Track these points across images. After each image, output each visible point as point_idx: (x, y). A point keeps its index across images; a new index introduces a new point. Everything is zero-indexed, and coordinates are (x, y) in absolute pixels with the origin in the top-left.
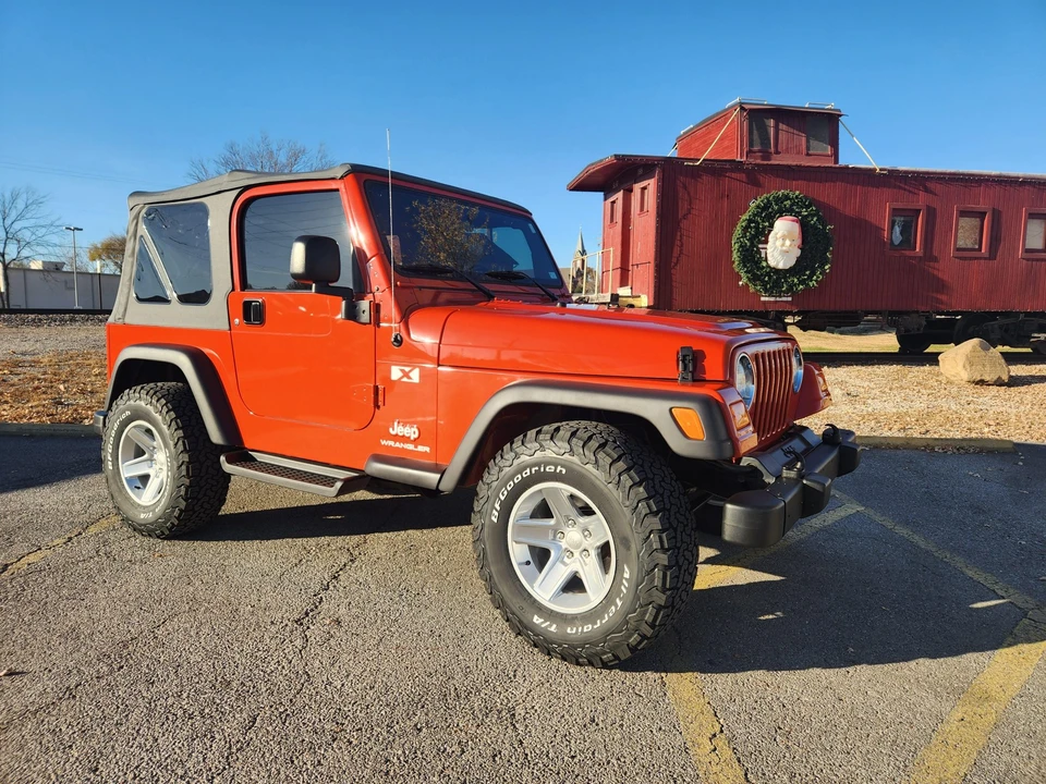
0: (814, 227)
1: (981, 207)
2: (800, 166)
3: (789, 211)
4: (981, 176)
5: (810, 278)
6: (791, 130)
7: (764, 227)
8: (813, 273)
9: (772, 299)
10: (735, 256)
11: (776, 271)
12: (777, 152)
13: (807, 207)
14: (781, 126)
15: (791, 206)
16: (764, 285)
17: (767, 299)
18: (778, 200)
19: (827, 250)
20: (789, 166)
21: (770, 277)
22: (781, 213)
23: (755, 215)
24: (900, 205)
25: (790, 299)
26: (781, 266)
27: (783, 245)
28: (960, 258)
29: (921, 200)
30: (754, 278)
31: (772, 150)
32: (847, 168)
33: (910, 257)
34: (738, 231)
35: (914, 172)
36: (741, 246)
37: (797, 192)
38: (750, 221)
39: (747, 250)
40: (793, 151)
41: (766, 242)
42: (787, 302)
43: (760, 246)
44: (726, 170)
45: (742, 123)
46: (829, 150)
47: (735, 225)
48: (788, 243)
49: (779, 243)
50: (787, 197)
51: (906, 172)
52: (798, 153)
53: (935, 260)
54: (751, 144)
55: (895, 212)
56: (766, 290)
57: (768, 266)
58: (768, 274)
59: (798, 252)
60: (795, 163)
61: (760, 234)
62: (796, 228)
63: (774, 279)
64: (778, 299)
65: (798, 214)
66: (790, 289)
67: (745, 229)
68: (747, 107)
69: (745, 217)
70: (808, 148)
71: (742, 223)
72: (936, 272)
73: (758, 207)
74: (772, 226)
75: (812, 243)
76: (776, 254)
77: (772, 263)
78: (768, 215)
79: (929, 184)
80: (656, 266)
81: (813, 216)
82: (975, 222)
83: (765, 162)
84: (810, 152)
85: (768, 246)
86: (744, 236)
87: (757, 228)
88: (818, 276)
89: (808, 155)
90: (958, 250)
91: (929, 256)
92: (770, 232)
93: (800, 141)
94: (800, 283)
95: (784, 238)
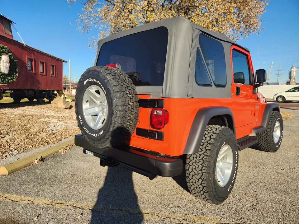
0: (12, 59)
1: (43, 61)
4: (43, 52)
8: (14, 77)
11: (4, 74)
13: (10, 52)
15: (5, 51)
16: (1, 79)
19: (16, 69)
20: (3, 36)
22: (4, 53)
24: (29, 57)
26: (6, 72)
27: (6, 65)
28: (41, 75)
29: (33, 56)
33: (32, 73)
35: (31, 48)
37: (6, 46)
40: (1, 30)
42: (6, 85)
46: (10, 34)
49: (5, 64)
50: (3, 48)
51: (29, 47)
52: (3, 32)
55: (28, 59)
56: (1, 81)
58: (2, 75)
59: (9, 68)
60: (4, 36)
62: (8, 59)
63: (4, 77)
64: (4, 84)
65: (8, 54)
66: (8, 81)
70: (5, 31)
72: (38, 79)
75: (12, 65)
76: (5, 68)
77: (3, 71)
79: (34, 52)
81: (12, 56)
82: (42, 65)
84: (6, 33)
85: (1, 65)
88: (16, 77)
89: (5, 33)
90: (41, 72)
91: (36, 74)
93: (3, 28)
94: (12, 79)
95: (6, 62)
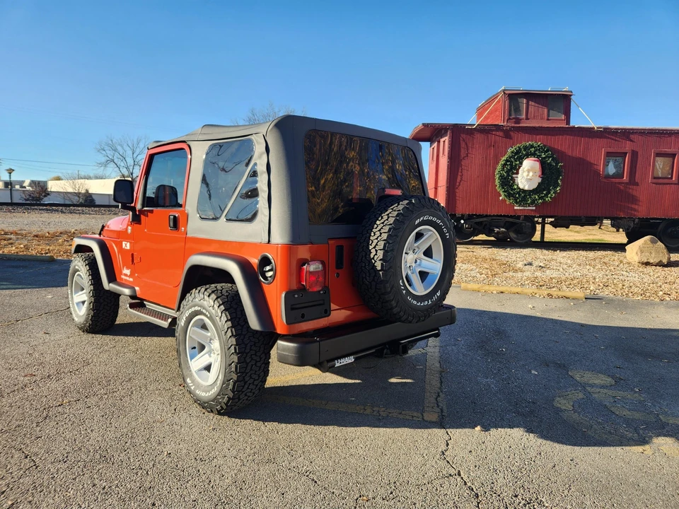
0: (550, 164)
1: (672, 150)
2: (542, 127)
3: (533, 155)
4: (672, 130)
5: (546, 195)
6: (536, 105)
7: (516, 165)
8: (548, 193)
9: (521, 208)
10: (497, 182)
12: (527, 119)
13: (545, 152)
14: (530, 103)
15: (535, 151)
16: (516, 199)
17: (518, 208)
18: (526, 148)
19: (558, 178)
20: (534, 127)
21: (520, 195)
22: (527, 156)
23: (510, 157)
24: (612, 150)
25: (534, 208)
26: (526, 188)
27: (528, 175)
28: (656, 184)
29: (627, 147)
30: (509, 195)
31: (524, 116)
32: (574, 127)
33: (619, 183)
34: (499, 167)
35: (622, 129)
36: (500, 176)
37: (539, 143)
38: (507, 161)
39: (505, 178)
40: (538, 117)
41: (517, 173)
42: (532, 210)
43: (514, 176)
44: (493, 130)
45: (505, 102)
46: (563, 117)
47: (498, 163)
48: (531, 174)
49: (525, 174)
50: (532, 146)
51: (616, 129)
52: (542, 119)
53: (637, 184)
54: (510, 115)
55: (609, 154)
56: (517, 203)
57: (519, 188)
58: (518, 193)
59: (539, 180)
60: (537, 125)
61: (513, 168)
62: (537, 165)
63: (523, 196)
64: (525, 208)
65: (539, 157)
66: (533, 202)
67: (504, 165)
68: (506, 92)
69: (504, 158)
70: (548, 115)
71: (502, 162)
73: (512, 152)
74: (521, 163)
75: (548, 174)
76: (523, 181)
77: (521, 186)
78: (519, 157)
79: (632, 136)
80: (447, 187)
81: (549, 157)
82: (668, 160)
83: (518, 125)
84: (550, 118)
85: (519, 176)
86: (503, 170)
87: (511, 165)
88: (552, 194)
89: (548, 120)
90: (655, 178)
92: (520, 167)
93: (543, 111)
94: (540, 198)
95: (529, 171)
